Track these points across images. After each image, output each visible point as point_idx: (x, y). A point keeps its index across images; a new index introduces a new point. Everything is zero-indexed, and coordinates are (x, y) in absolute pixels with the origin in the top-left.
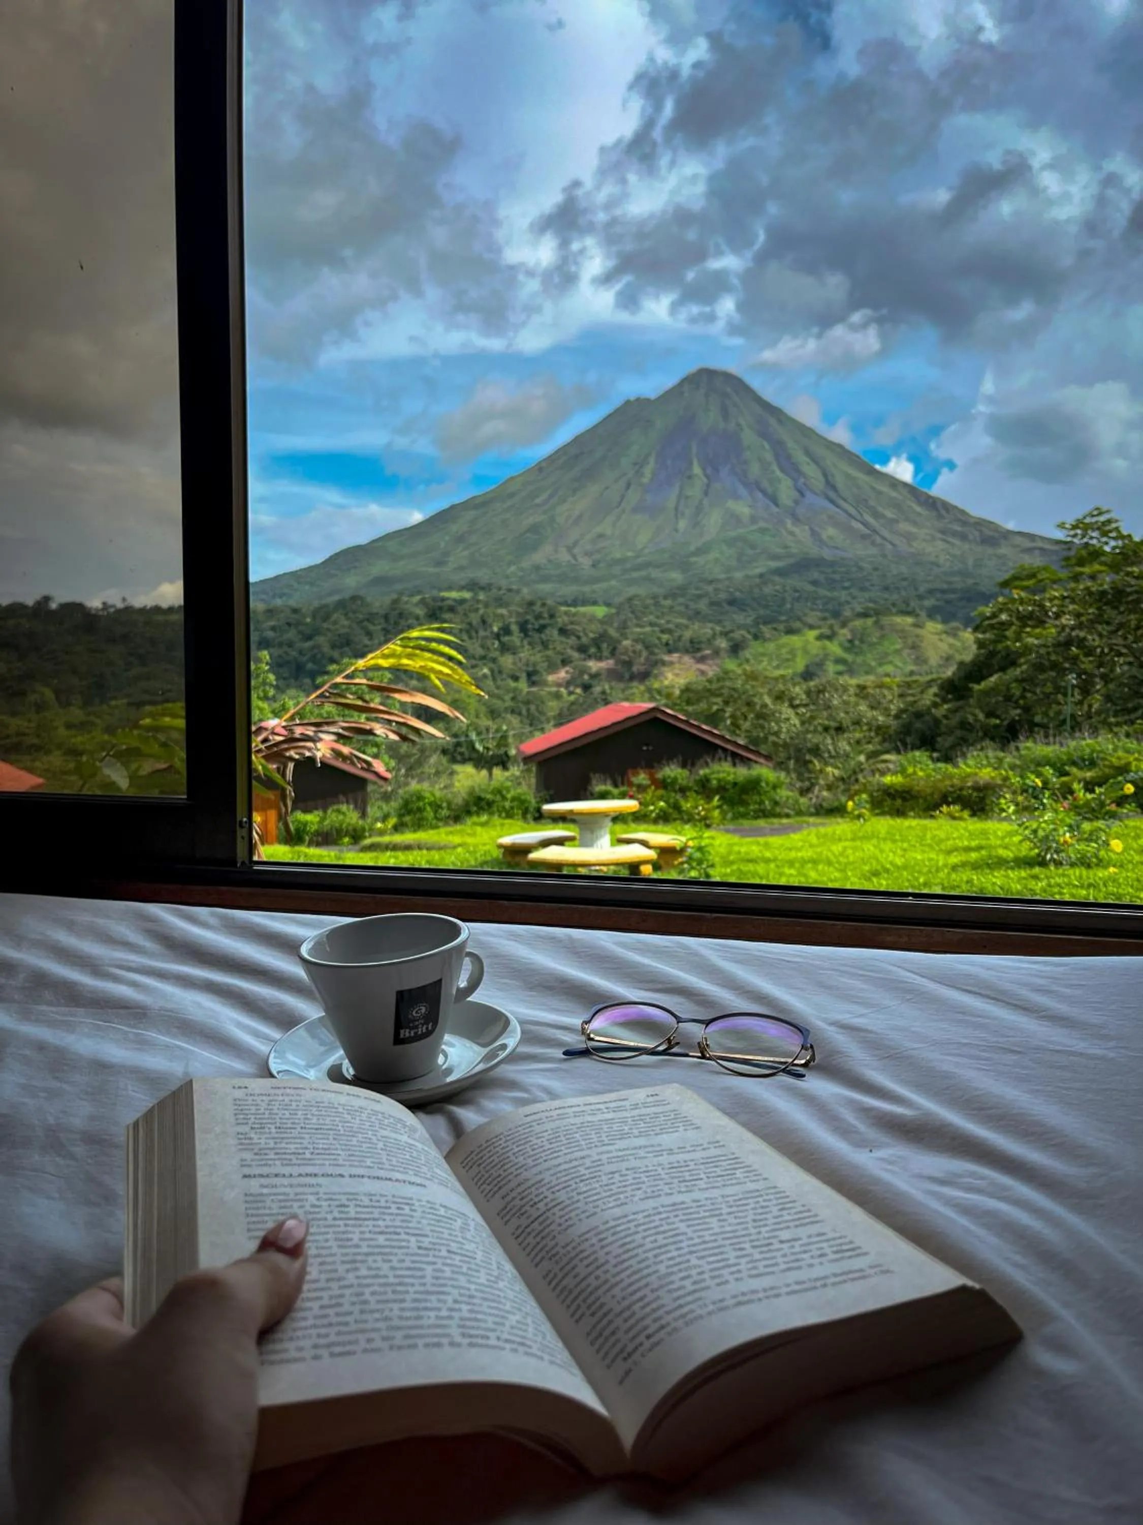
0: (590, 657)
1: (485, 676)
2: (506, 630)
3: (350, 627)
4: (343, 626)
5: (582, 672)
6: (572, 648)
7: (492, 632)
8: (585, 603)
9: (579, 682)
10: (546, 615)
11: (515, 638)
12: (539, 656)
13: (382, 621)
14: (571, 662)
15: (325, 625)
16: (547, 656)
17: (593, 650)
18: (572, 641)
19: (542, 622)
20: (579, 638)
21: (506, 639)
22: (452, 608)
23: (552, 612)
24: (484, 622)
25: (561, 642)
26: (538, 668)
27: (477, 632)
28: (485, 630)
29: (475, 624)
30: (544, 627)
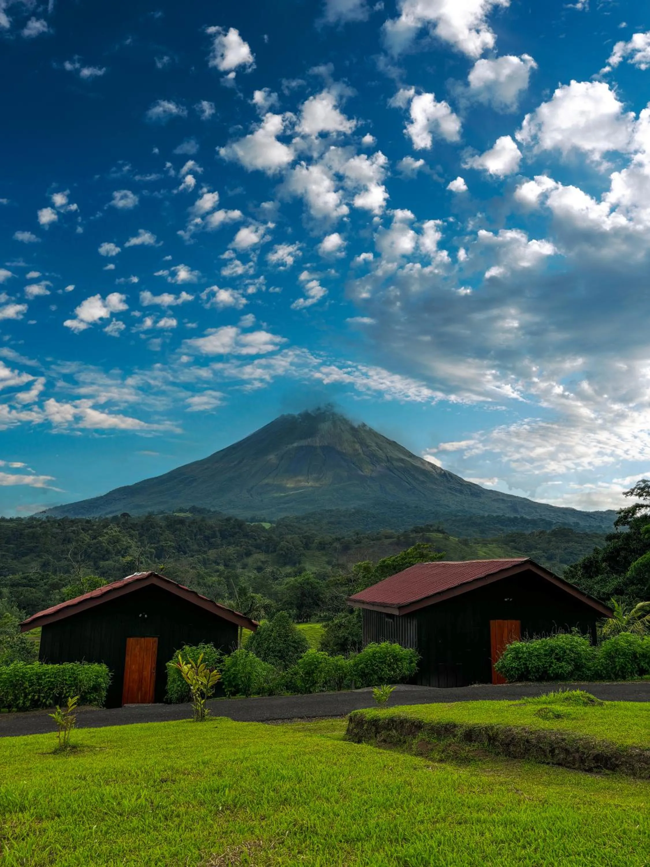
0: (262, 552)
2: (214, 535)
3: (120, 531)
4: (116, 531)
7: (205, 536)
8: (257, 520)
9: (255, 566)
10: (236, 526)
11: (218, 540)
12: (231, 551)
14: (251, 554)
16: (237, 550)
17: (263, 547)
18: (252, 541)
19: (235, 531)
20: (256, 540)
21: (212, 540)
22: (182, 521)
23: (240, 525)
24: (200, 530)
25: (246, 542)
26: (231, 557)
27: (195, 536)
28: (201, 534)
29: (195, 531)
30: (236, 533)
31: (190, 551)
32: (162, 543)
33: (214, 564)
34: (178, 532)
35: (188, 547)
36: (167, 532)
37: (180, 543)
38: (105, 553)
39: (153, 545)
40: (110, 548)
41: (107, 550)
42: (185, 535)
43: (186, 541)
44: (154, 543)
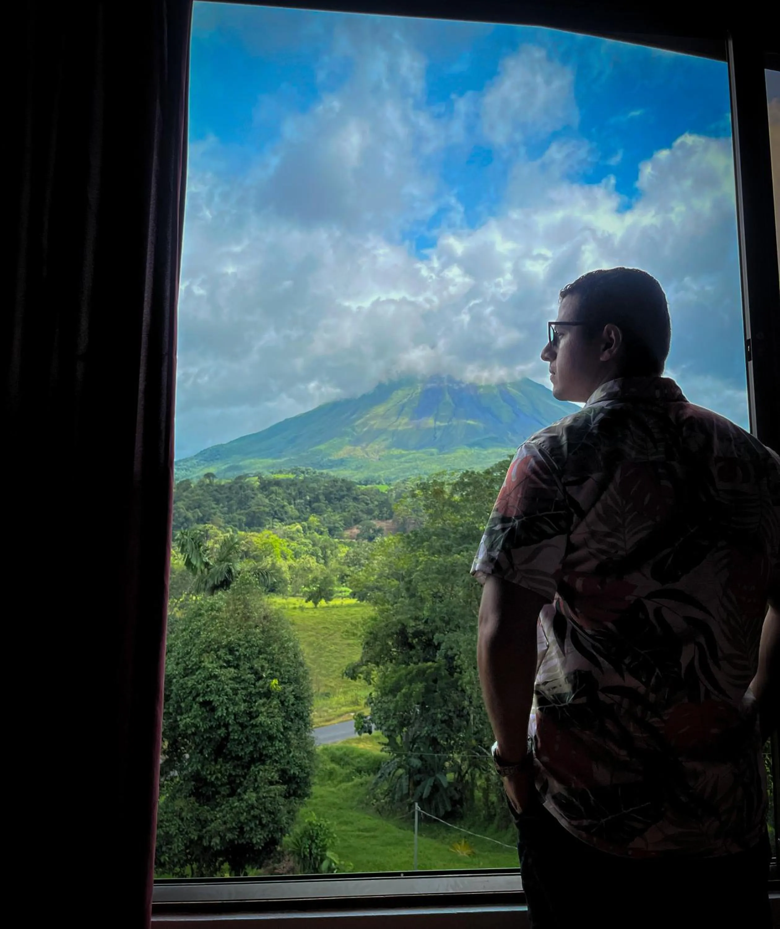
0: (374, 518)
1: (298, 531)
2: (317, 499)
3: (202, 495)
4: (198, 495)
5: (369, 527)
6: (362, 511)
7: (306, 500)
8: (372, 482)
9: (366, 535)
10: (344, 489)
11: (322, 504)
12: (337, 517)
13: (227, 491)
14: (361, 521)
15: (185, 494)
16: (344, 516)
17: (376, 513)
18: (362, 506)
19: (342, 493)
20: (367, 504)
21: (315, 505)
22: (278, 483)
23: (349, 486)
24: (300, 493)
25: (355, 507)
26: (337, 525)
27: (294, 500)
28: (301, 498)
29: (294, 493)
30: (343, 497)
31: (288, 518)
32: (253, 509)
33: (316, 533)
34: (273, 496)
35: (286, 513)
36: (260, 495)
37: (276, 509)
38: (184, 520)
39: (242, 511)
40: (189, 515)
41: (185, 517)
42: (283, 499)
43: (283, 507)
44: (245, 509)
